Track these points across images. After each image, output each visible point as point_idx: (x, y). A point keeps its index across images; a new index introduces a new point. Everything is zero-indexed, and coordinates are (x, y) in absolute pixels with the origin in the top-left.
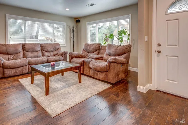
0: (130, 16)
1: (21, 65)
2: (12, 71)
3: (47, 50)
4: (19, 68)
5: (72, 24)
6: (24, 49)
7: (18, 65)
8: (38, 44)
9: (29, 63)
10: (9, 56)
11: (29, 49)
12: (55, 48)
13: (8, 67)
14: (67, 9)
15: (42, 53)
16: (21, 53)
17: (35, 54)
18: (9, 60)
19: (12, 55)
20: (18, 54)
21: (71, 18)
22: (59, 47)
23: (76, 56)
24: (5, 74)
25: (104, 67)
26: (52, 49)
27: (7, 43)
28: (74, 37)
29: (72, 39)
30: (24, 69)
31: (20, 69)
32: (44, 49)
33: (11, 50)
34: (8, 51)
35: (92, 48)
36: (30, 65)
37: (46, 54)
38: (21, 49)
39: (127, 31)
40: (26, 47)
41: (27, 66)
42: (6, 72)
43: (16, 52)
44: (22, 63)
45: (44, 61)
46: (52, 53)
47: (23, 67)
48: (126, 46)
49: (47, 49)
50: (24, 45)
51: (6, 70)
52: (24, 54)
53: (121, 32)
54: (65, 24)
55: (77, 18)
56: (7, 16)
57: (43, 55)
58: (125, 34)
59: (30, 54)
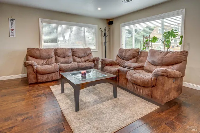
0: (183, 11)
1: (53, 71)
2: (45, 76)
3: (77, 56)
4: (50, 74)
5: (104, 26)
6: (56, 54)
7: (49, 70)
8: (69, 49)
9: (60, 69)
10: (43, 61)
11: (61, 54)
12: (86, 53)
13: (41, 73)
14: (99, 9)
15: (73, 58)
16: (53, 57)
17: (66, 59)
18: (42, 64)
19: (45, 60)
20: (51, 59)
21: (103, 19)
22: (90, 52)
23: (109, 64)
24: (38, 79)
25: (148, 81)
26: (83, 55)
27: (41, 48)
28: (106, 42)
29: (104, 44)
30: (55, 75)
31: (52, 75)
32: (75, 55)
33: (45, 54)
34: (42, 55)
35: (128, 54)
36: (61, 71)
37: (77, 59)
38: (53, 54)
39: (178, 32)
40: (57, 52)
41: (59, 72)
42: (39, 78)
43: (49, 57)
44: (53, 68)
45: (75, 68)
46: (83, 59)
47: (55, 73)
48: (179, 53)
49: (79, 55)
50: (56, 50)
51: (39, 75)
52: (56, 59)
53: (168, 33)
54: (96, 26)
55: (109, 20)
56: (40, 20)
57: (74, 61)
58: (175, 36)
59: (62, 60)
